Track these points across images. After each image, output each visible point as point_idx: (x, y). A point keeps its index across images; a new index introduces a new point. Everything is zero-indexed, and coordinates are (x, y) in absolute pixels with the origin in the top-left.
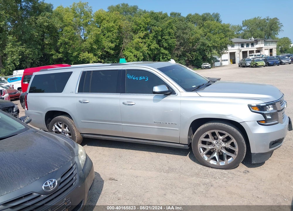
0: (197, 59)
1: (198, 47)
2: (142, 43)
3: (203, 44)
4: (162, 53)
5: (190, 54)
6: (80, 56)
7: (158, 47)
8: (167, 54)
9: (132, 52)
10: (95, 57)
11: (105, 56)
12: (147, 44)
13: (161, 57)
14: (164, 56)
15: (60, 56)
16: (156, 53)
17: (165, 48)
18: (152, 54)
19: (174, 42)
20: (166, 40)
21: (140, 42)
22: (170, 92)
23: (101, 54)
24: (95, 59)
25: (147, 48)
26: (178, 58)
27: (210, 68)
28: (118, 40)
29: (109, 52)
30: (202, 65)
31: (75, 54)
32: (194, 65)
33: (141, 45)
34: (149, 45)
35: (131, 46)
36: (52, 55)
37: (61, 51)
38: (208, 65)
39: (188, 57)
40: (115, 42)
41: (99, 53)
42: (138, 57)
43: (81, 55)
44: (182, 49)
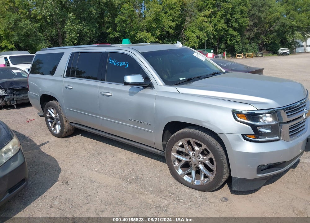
0: (273, 43)
1: (277, 28)
2: (207, 22)
3: (284, 25)
4: (230, 35)
5: (265, 36)
6: (137, 35)
7: (226, 27)
8: (236, 36)
9: (194, 33)
10: (152, 37)
11: (165, 37)
12: (213, 24)
13: (228, 39)
14: (233, 38)
15: (117, 34)
16: (222, 34)
17: (235, 29)
18: (218, 35)
19: (246, 22)
20: (236, 19)
21: (204, 22)
22: (147, 84)
23: (160, 33)
24: (152, 38)
25: (212, 28)
26: (249, 41)
27: (289, 54)
28: (181, 19)
29: (169, 31)
30: (279, 51)
31: (132, 33)
32: (268, 50)
33: (206, 24)
34: (216, 25)
35: (194, 25)
36: (110, 33)
37: (118, 30)
38: (287, 50)
39: (263, 39)
40: (177, 20)
41: (158, 33)
42: (201, 38)
43: (139, 34)
44: (255, 30)
